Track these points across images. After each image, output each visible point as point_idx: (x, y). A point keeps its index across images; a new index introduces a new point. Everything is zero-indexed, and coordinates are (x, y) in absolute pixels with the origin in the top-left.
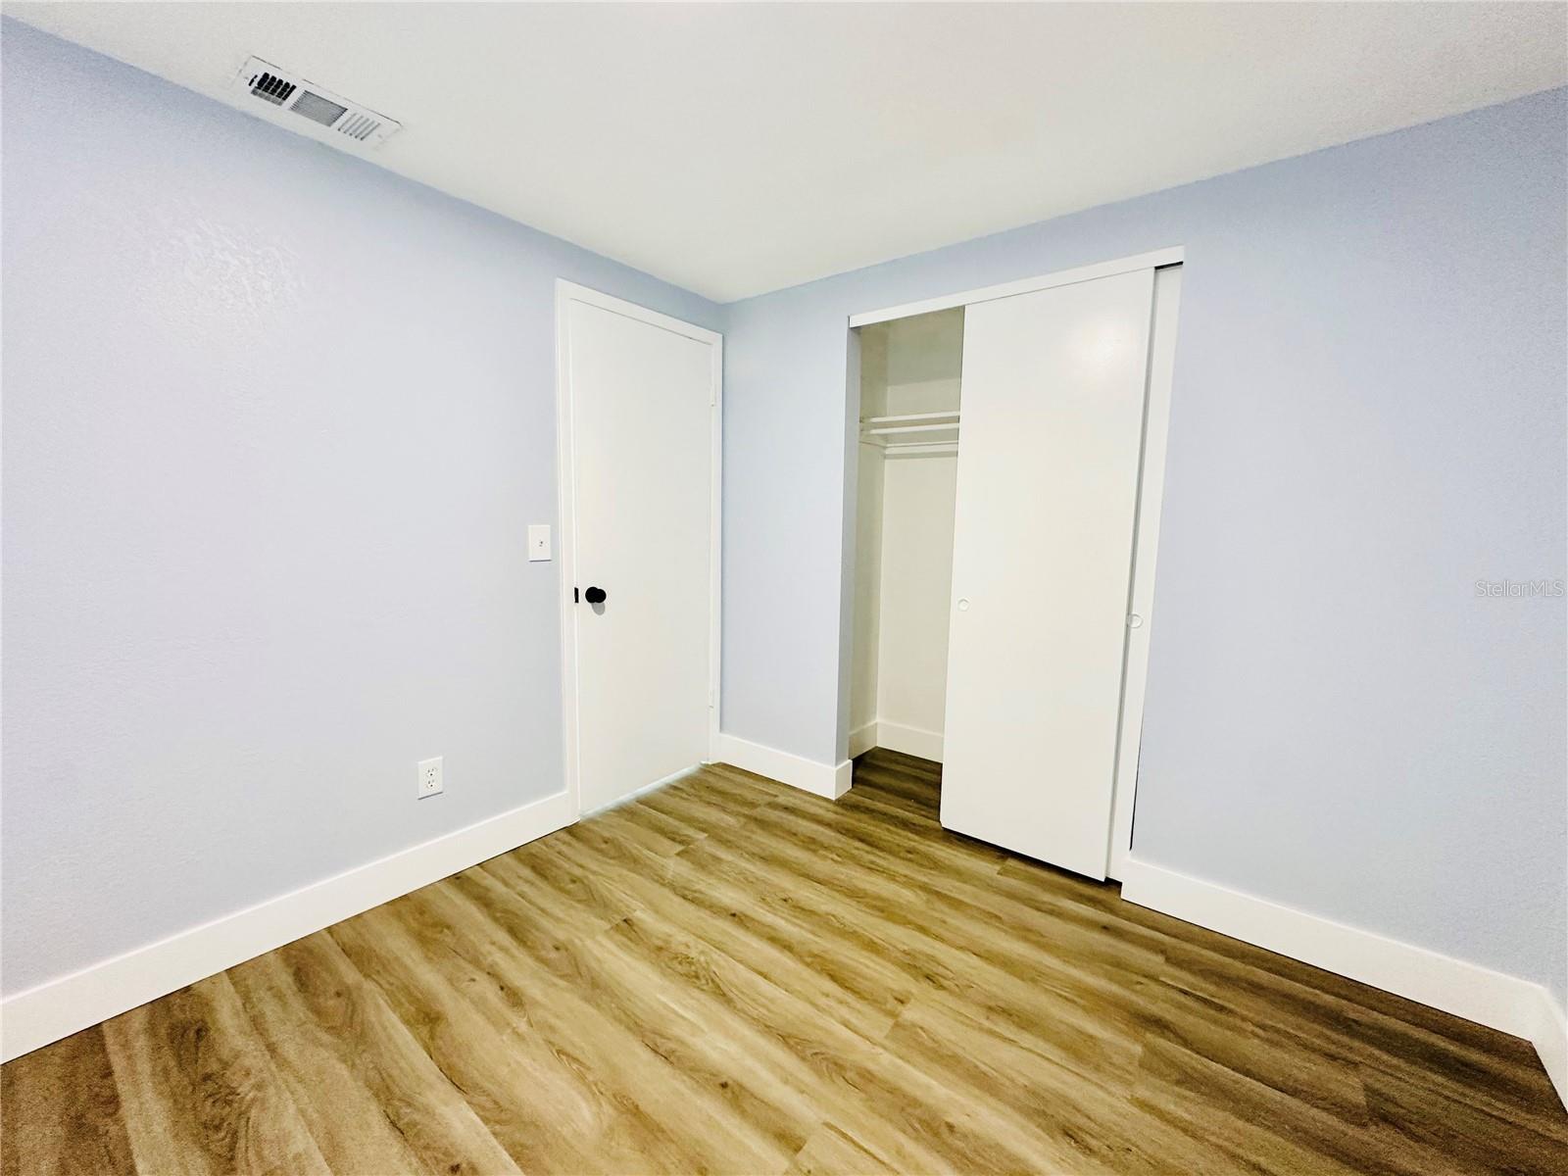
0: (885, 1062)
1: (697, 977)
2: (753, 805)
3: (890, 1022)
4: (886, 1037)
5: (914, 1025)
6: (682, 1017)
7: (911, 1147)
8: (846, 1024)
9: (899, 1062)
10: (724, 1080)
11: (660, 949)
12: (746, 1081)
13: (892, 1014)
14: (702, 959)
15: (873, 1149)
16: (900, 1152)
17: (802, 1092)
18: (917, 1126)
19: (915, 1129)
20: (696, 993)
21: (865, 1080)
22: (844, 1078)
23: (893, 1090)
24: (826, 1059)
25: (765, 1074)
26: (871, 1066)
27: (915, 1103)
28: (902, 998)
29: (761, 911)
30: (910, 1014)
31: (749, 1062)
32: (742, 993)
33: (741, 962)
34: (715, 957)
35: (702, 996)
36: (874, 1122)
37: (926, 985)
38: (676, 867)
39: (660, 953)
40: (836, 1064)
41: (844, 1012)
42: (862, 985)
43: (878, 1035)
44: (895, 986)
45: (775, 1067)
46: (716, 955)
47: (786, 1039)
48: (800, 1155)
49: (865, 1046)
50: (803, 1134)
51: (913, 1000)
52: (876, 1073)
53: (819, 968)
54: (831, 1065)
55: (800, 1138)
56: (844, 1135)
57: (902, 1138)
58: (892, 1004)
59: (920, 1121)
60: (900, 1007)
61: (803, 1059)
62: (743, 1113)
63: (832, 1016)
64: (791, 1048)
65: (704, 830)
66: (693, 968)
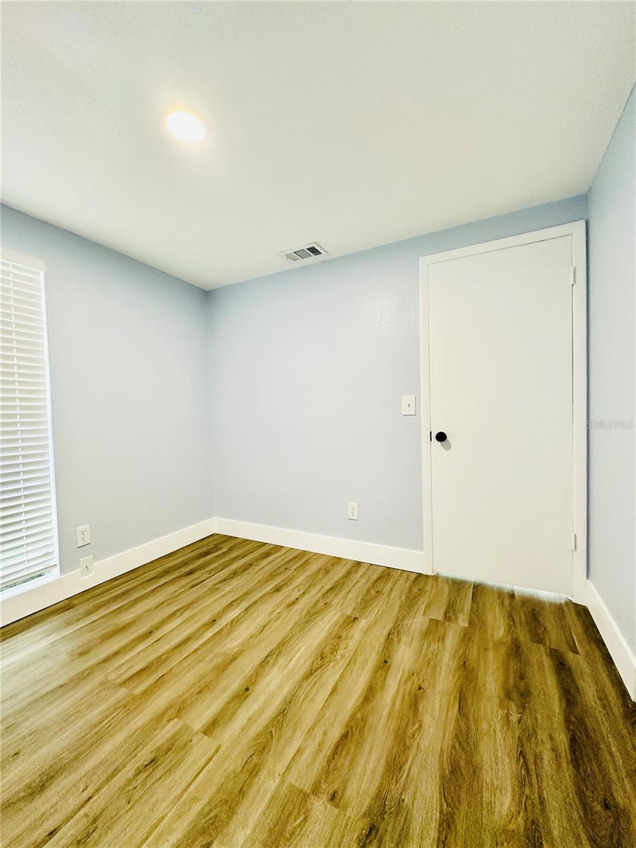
0: (268, 785)
1: (321, 659)
2: (538, 639)
3: (307, 789)
4: (292, 786)
5: (308, 812)
6: (291, 659)
7: (197, 807)
8: (299, 752)
9: (268, 797)
10: (251, 688)
11: (340, 637)
12: (250, 698)
13: (316, 790)
14: (338, 657)
15: (199, 778)
16: (195, 800)
17: (243, 729)
18: (212, 815)
19: (208, 814)
20: (310, 661)
21: (252, 770)
22: (253, 754)
23: (242, 792)
24: (267, 741)
25: (255, 707)
26: (263, 774)
27: (232, 811)
28: (337, 800)
29: (399, 676)
30: (319, 807)
31: (263, 697)
32: (314, 684)
33: (342, 676)
34: (341, 664)
35: (307, 665)
36: (218, 779)
37: (360, 826)
38: (418, 622)
39: (336, 640)
40: (264, 748)
41: (311, 748)
42: (344, 762)
43: (292, 779)
44: (348, 793)
45: (261, 711)
46: (342, 664)
47: (283, 712)
48: (202, 735)
49: (281, 768)
50: (214, 735)
51: (337, 811)
52: (257, 779)
53: (352, 724)
54: (263, 745)
55: (212, 733)
56: (210, 759)
57: (204, 800)
58: (327, 789)
59: (216, 817)
60: (325, 797)
61: (267, 726)
62: (230, 702)
63: (306, 740)
64: (276, 717)
65: (471, 622)
66: (329, 655)
